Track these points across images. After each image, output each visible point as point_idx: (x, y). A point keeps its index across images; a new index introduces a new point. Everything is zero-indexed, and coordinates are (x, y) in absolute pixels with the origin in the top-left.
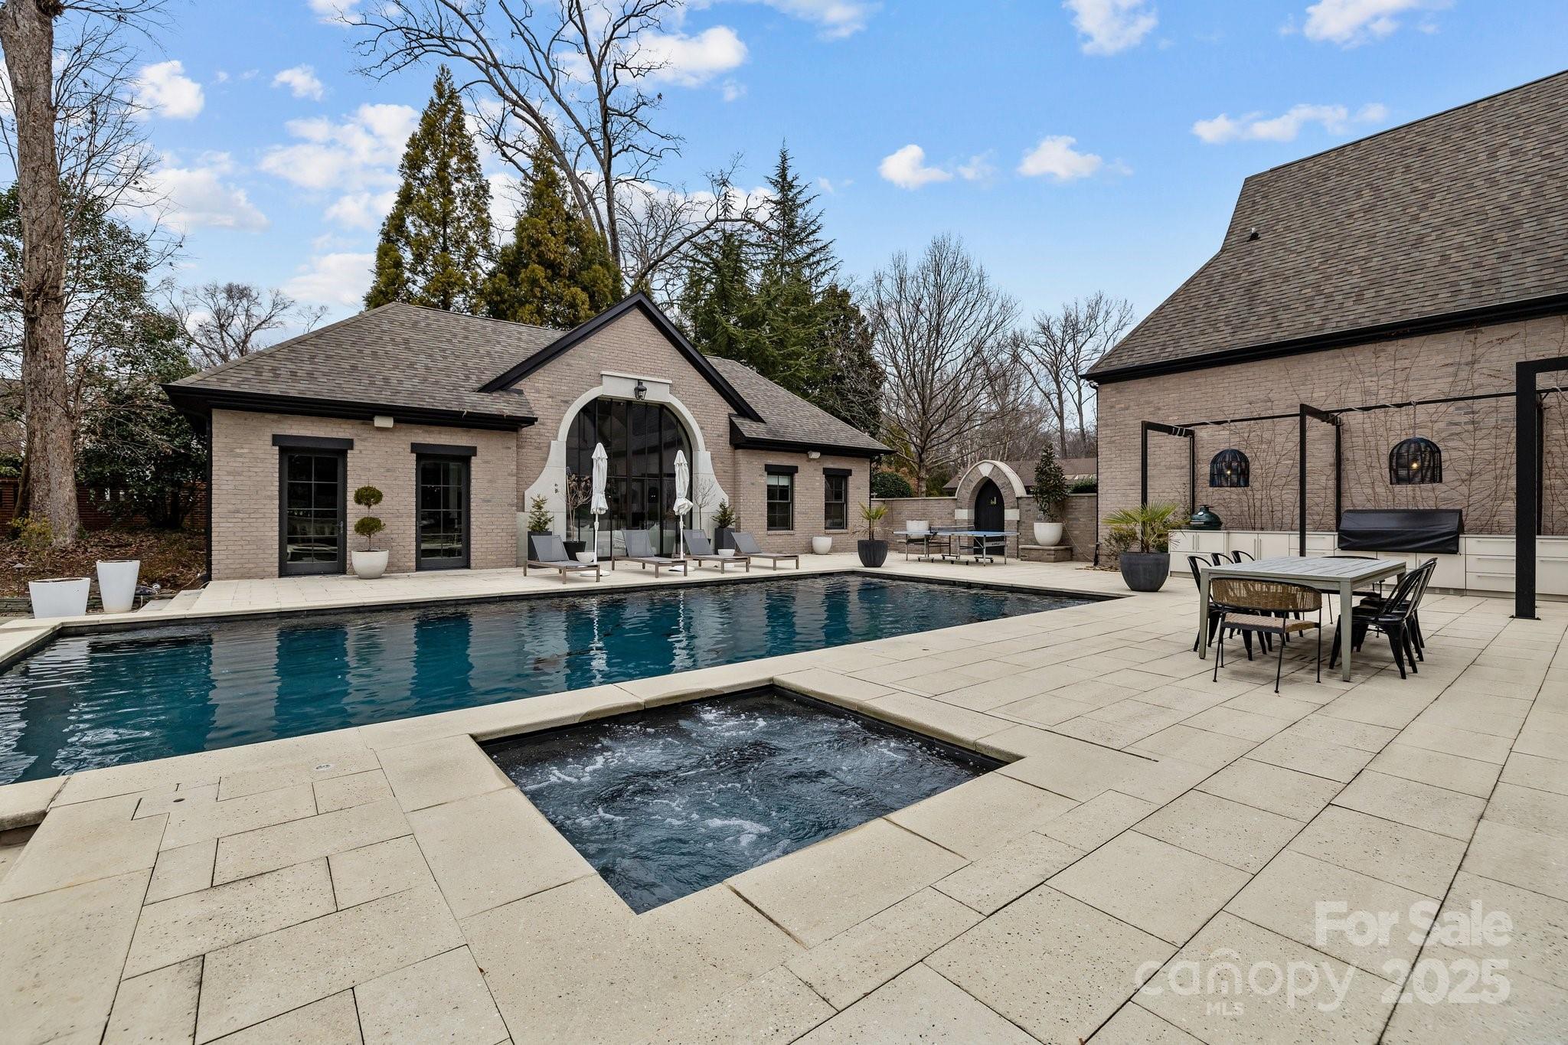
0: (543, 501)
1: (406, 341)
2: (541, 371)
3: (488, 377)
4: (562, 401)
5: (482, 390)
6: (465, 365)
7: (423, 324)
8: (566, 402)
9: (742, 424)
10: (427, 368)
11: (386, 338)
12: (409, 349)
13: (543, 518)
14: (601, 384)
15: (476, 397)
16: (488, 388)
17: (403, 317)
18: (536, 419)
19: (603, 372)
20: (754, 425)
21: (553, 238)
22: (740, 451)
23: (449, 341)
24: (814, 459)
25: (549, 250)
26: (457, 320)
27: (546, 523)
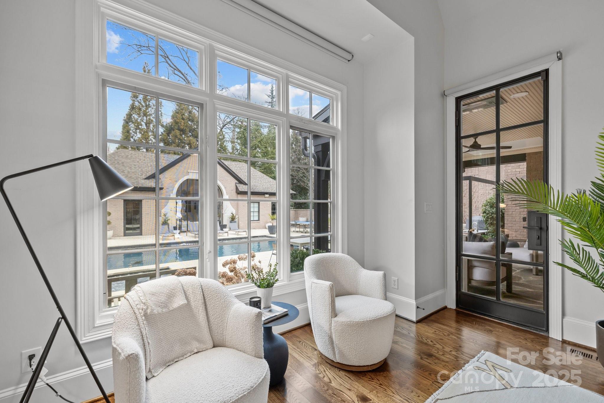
0: (166, 214)
1: (123, 163)
2: (167, 171)
3: (148, 175)
4: (175, 181)
5: (146, 179)
6: (142, 170)
7: (130, 156)
8: (176, 181)
9: (239, 186)
10: (129, 172)
11: (116, 162)
12: (123, 166)
13: (167, 219)
14: (188, 175)
15: (143, 181)
16: (148, 178)
17: (123, 154)
18: (163, 188)
19: (189, 171)
20: (244, 186)
21: (183, 121)
22: (239, 195)
23: (138, 162)
24: (267, 197)
25: (181, 125)
26: (142, 154)
27: (167, 221)
